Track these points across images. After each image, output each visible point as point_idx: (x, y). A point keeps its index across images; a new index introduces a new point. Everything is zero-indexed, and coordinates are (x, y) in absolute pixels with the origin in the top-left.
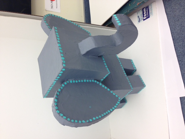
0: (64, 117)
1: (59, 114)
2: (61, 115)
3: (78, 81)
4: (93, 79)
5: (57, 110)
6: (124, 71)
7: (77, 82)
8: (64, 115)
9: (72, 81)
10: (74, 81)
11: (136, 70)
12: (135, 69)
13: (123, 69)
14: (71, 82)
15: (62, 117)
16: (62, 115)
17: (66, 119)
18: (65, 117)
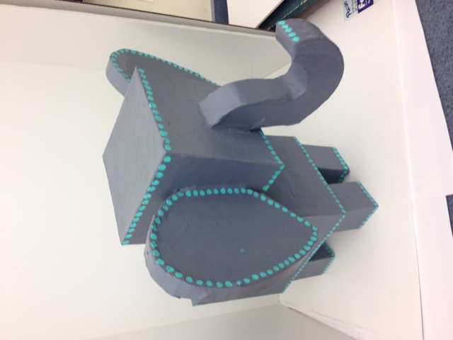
0: (177, 274)
1: (163, 267)
2: (169, 271)
3: (206, 192)
4: (243, 187)
5: (156, 258)
6: (319, 173)
7: (202, 193)
8: (177, 270)
9: (192, 192)
10: (196, 193)
11: (348, 171)
12: (346, 168)
13: (316, 169)
14: (188, 194)
15: (173, 274)
16: (172, 270)
17: (184, 279)
18: (179, 275)
